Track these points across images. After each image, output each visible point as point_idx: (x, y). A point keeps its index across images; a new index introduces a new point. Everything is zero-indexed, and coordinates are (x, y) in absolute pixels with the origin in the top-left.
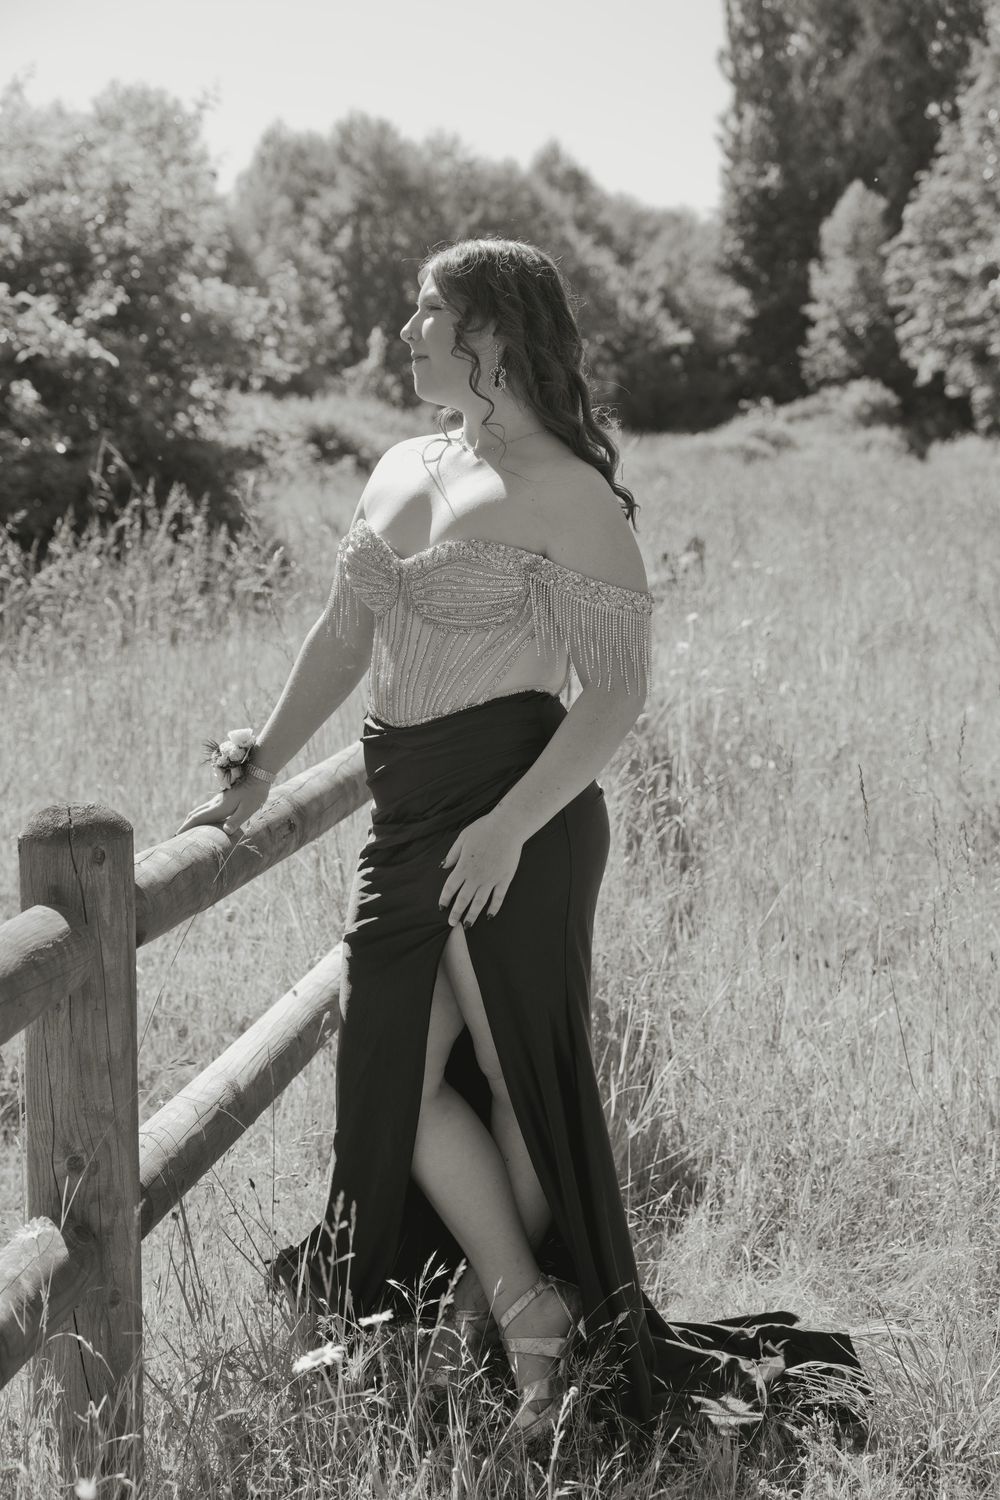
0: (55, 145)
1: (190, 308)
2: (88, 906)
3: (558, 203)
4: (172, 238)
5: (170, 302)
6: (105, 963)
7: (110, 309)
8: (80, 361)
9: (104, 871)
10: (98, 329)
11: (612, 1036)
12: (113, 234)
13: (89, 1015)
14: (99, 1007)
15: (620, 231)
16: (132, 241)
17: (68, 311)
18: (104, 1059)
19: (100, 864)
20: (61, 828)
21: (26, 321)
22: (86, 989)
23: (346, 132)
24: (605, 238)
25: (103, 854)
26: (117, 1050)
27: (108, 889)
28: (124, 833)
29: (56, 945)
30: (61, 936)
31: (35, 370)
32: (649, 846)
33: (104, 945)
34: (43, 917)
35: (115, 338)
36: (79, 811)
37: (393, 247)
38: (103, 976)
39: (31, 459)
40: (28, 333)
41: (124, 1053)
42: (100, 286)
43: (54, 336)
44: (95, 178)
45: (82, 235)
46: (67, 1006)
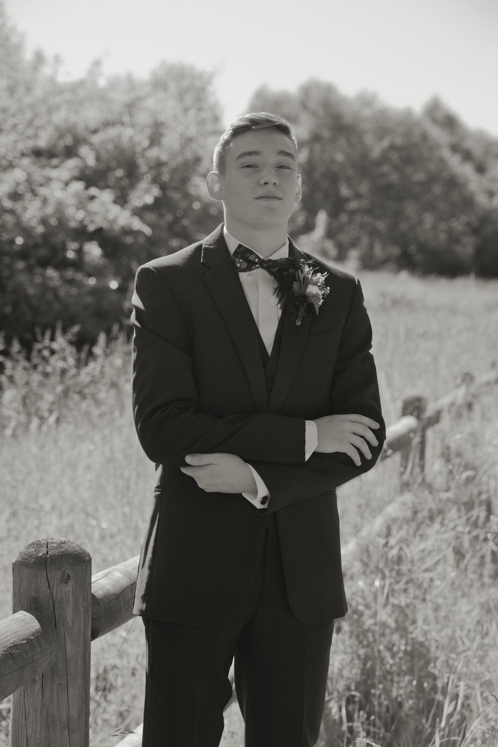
0: (120, 98)
1: (198, 198)
2: (57, 612)
3: (438, 134)
4: (189, 155)
5: (187, 196)
6: (68, 652)
7: (149, 199)
8: (127, 231)
9: (69, 588)
10: (139, 212)
11: (439, 697)
12: (154, 153)
13: (55, 688)
14: (63, 682)
15: (477, 152)
16: (164, 157)
17: (122, 200)
18: (64, 719)
19: (66, 583)
20: (41, 557)
21: (94, 206)
22: (53, 669)
23: (307, 90)
24: (467, 156)
25: (69, 576)
26: (74, 713)
27: (71, 600)
28: (84, 561)
29: (28, 640)
30: (33, 634)
31: (100, 236)
32: (471, 561)
33: (67, 639)
34: (22, 621)
35: (151, 217)
36: (55, 545)
37: (333, 161)
38: (66, 661)
39: (94, 291)
40: (96, 213)
41: (79, 716)
42: (143, 185)
43: (111, 216)
44: (143, 118)
45: (134, 153)
46: (41, 681)
